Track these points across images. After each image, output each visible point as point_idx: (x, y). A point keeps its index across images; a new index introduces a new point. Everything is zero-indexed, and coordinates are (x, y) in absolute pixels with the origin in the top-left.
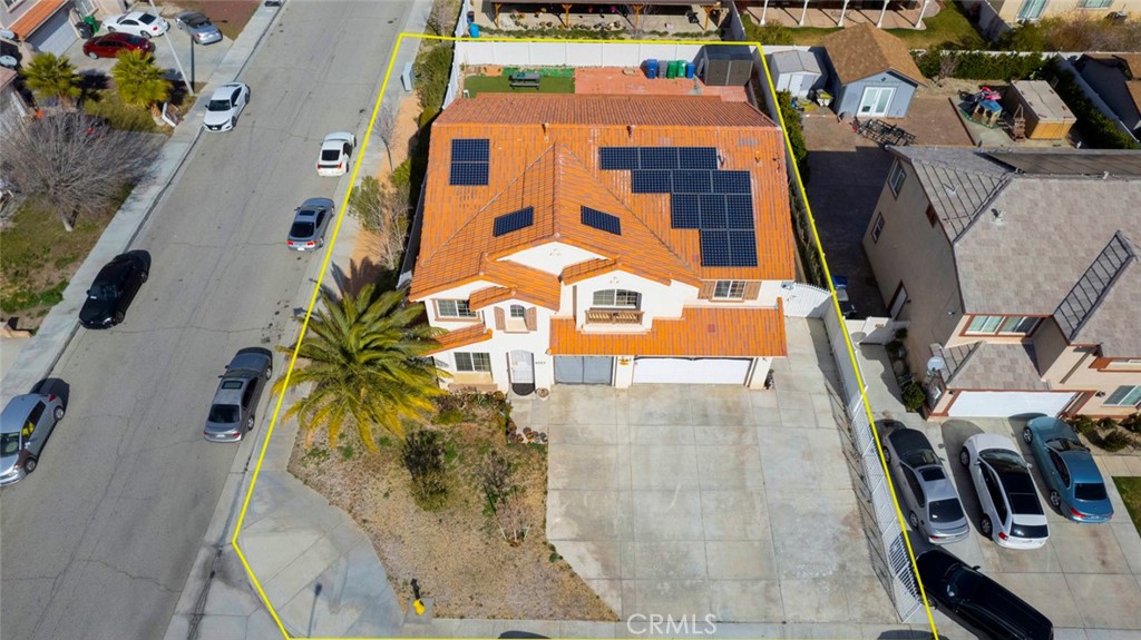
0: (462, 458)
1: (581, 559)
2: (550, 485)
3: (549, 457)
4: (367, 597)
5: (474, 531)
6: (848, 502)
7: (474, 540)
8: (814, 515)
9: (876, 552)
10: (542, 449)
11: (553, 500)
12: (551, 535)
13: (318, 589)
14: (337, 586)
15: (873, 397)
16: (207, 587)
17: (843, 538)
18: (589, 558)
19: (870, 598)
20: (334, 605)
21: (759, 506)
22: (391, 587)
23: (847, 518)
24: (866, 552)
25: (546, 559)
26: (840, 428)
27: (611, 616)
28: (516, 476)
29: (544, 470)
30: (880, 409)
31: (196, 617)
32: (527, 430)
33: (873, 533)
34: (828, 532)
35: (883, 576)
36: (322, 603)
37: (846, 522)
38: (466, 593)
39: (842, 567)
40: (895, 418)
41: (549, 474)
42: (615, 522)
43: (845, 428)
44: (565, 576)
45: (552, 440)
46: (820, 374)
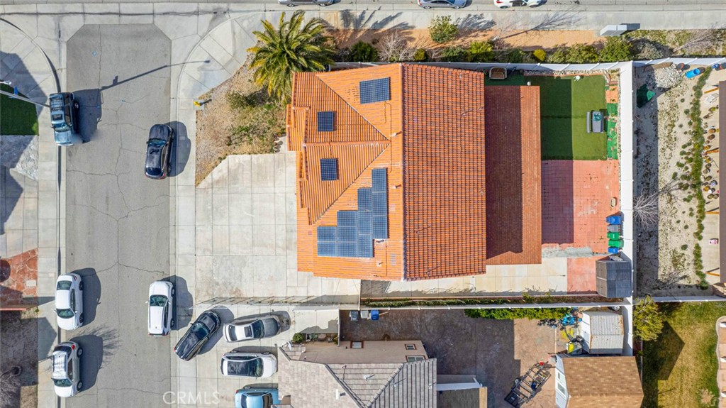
0: (267, 113)
1: (221, 171)
2: (253, 155)
3: (267, 154)
4: (205, 81)
5: (232, 123)
6: (247, 293)
7: (228, 123)
8: (241, 276)
9: (224, 300)
10: (272, 151)
11: (247, 157)
12: (230, 157)
13: (208, 62)
14: (209, 68)
15: (304, 320)
16: (210, 13)
17: (230, 288)
18: (220, 174)
19: (204, 293)
20: (201, 68)
21: (245, 251)
22: (209, 90)
23: (240, 291)
24: (224, 296)
25: (220, 155)
26: (287, 298)
27: (197, 184)
28: (257, 139)
29: (261, 152)
30: (297, 319)
31: (197, 13)
32: (281, 143)
33: (233, 301)
34: (233, 281)
35: (214, 301)
36: (202, 64)
37: (237, 290)
38: (205, 123)
39: (217, 284)
40: (292, 326)
41: (259, 155)
42: (237, 186)
43: (288, 300)
44: (213, 164)
45: (276, 155)
46: (320, 295)
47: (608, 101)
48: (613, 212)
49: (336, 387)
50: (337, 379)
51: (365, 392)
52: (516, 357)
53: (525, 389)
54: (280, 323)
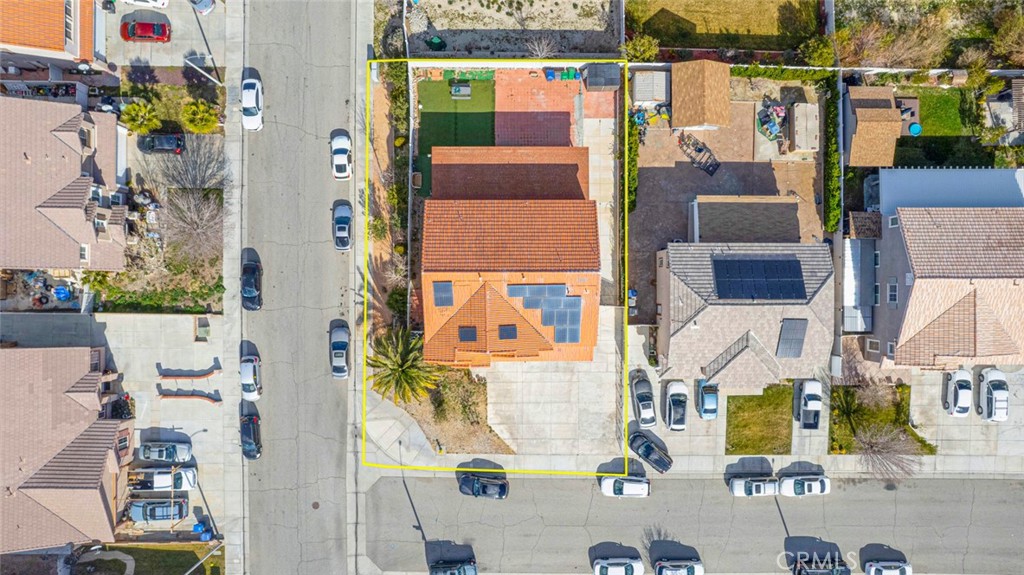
0: (450, 389)
1: (502, 431)
2: (489, 401)
3: (488, 388)
4: (420, 446)
5: (459, 421)
6: (612, 408)
7: (459, 424)
8: (596, 413)
9: (619, 429)
10: (485, 385)
11: (490, 407)
12: (489, 422)
13: (400, 443)
14: (406, 439)
15: (636, 357)
16: (356, 441)
17: (608, 424)
18: (505, 431)
19: (612, 447)
20: (408, 448)
21: (575, 410)
22: (428, 442)
23: (610, 414)
24: (614, 429)
25: (488, 432)
26: (617, 372)
27: (513, 453)
28: (474, 397)
29: (485, 394)
30: (636, 363)
31: (356, 453)
32: (477, 376)
33: (619, 421)
34: (601, 421)
35: (619, 438)
36: (403, 448)
37: (610, 416)
38: (458, 445)
39: (604, 435)
40: (643, 368)
41: (488, 396)
42: (515, 417)
43: (619, 370)
44: (495, 438)
45: (488, 381)
46: (614, 342)
47: (441, 78)
48: (543, 75)
49: (689, 329)
50: (682, 327)
51: (693, 304)
52: (673, 165)
53: (703, 158)
54: (639, 379)
